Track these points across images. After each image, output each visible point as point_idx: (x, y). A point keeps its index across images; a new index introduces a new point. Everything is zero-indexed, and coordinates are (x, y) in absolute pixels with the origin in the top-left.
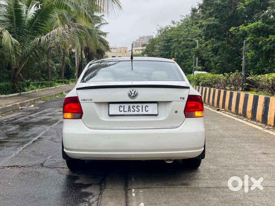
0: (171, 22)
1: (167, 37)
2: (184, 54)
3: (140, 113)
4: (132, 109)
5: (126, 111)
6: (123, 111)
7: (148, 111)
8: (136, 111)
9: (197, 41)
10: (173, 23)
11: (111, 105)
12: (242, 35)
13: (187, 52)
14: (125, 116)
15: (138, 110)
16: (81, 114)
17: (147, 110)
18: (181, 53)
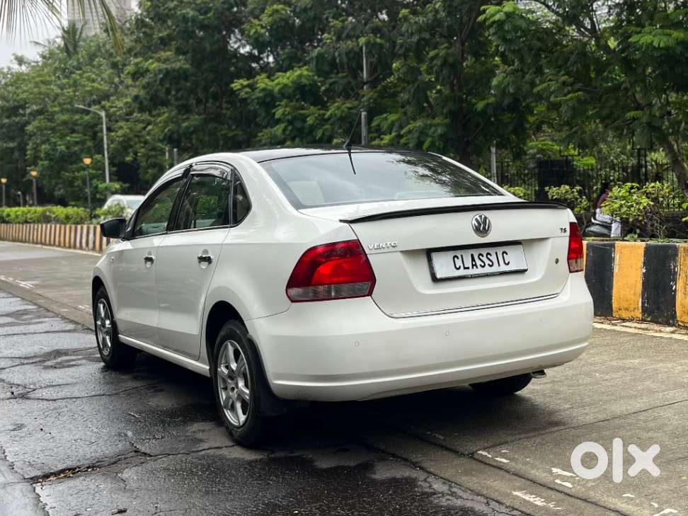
0: (13, 58)
1: (8, 101)
2: (68, 148)
3: (495, 269)
4: (479, 263)
5: (468, 268)
6: (462, 268)
7: (509, 263)
8: (487, 266)
9: (103, 114)
10: (20, 61)
11: (434, 256)
12: (264, 102)
13: (77, 143)
14: (468, 278)
15: (491, 264)
16: (370, 283)
17: (507, 262)
18: (60, 145)
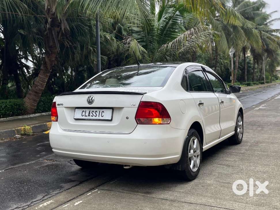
3: (97, 118)
4: (91, 114)
5: (87, 116)
6: (84, 116)
7: (103, 116)
8: (94, 116)
11: (76, 110)
14: (86, 120)
15: (96, 115)
16: (57, 117)
